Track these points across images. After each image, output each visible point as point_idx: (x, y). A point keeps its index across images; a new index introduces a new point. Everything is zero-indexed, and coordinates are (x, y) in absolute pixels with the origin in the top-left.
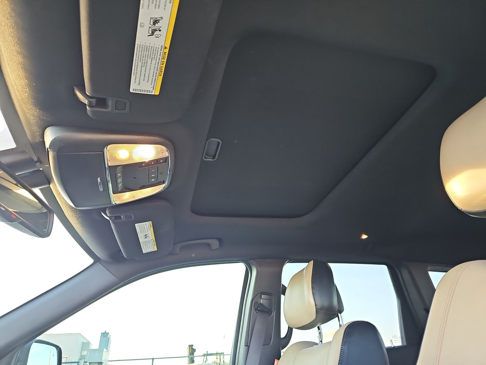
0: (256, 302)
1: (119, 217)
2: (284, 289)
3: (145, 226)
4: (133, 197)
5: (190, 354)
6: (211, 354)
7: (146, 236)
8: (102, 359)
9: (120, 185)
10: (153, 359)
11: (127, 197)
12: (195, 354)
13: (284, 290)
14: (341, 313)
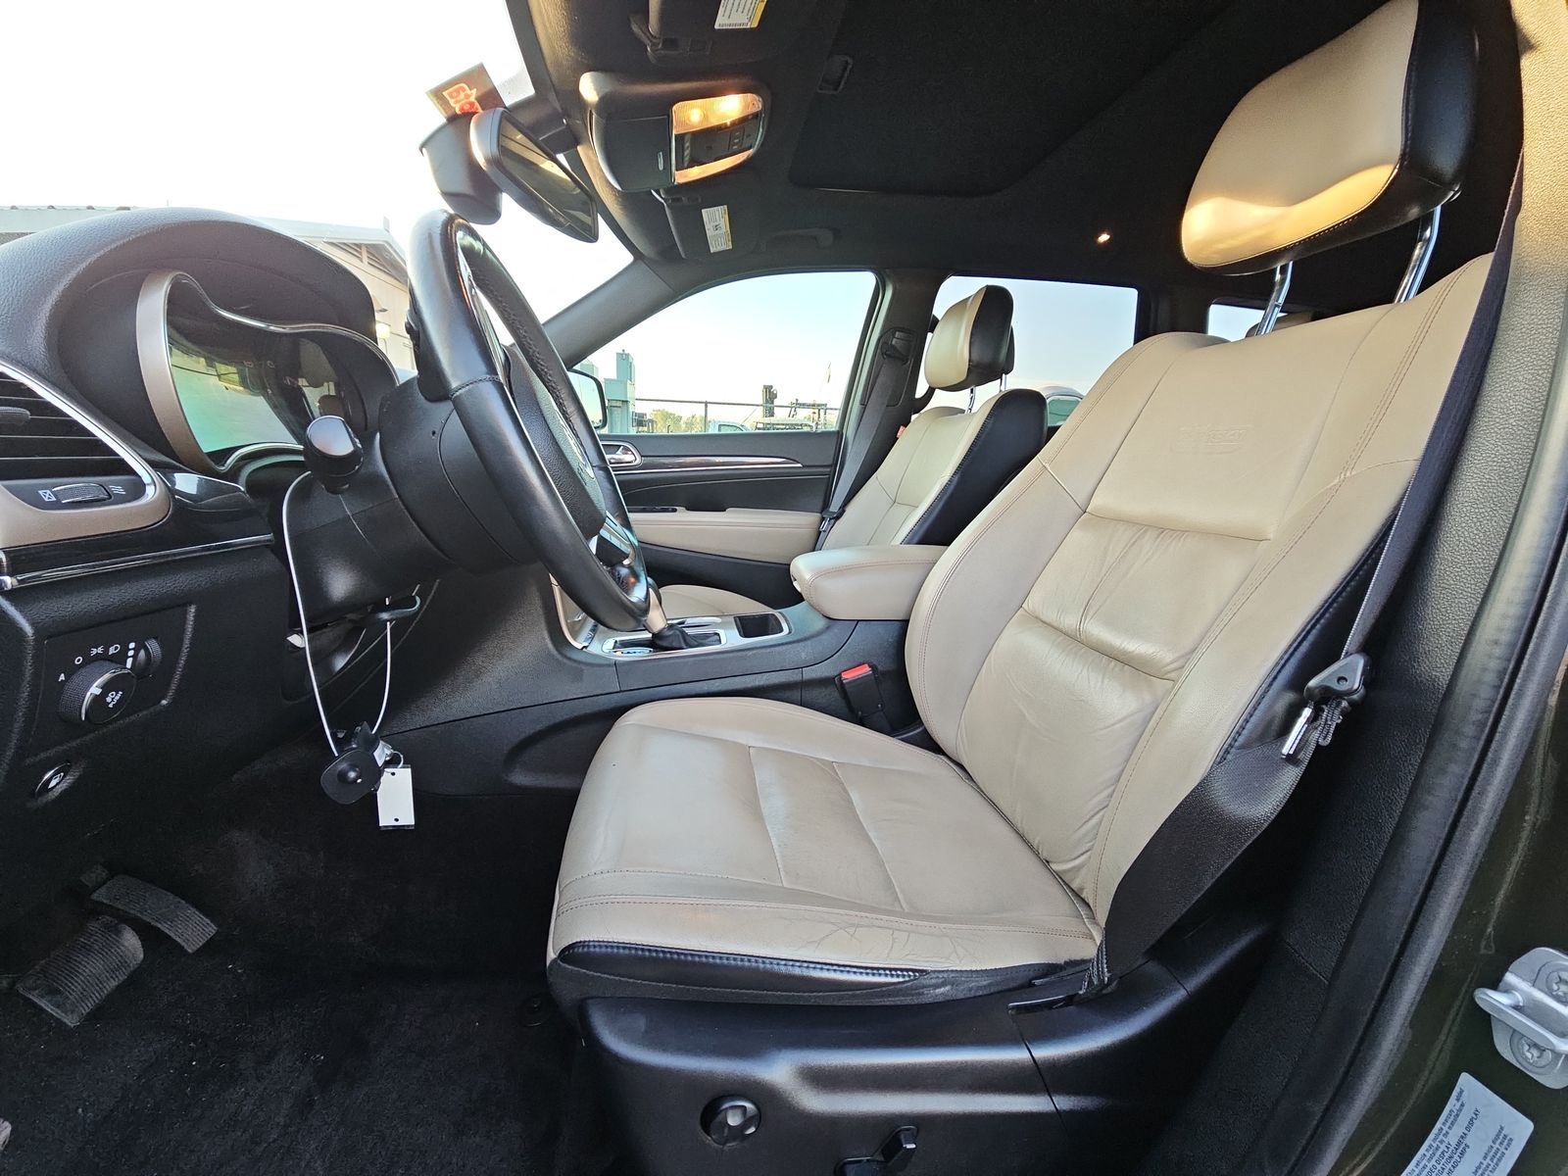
0: (886, 343)
1: (679, 200)
2: (936, 322)
3: (717, 213)
4: (704, 172)
5: (767, 401)
6: (803, 406)
7: (716, 228)
8: (626, 395)
9: (687, 159)
10: (706, 403)
11: (696, 173)
12: (777, 402)
13: (933, 324)
14: (1006, 374)
